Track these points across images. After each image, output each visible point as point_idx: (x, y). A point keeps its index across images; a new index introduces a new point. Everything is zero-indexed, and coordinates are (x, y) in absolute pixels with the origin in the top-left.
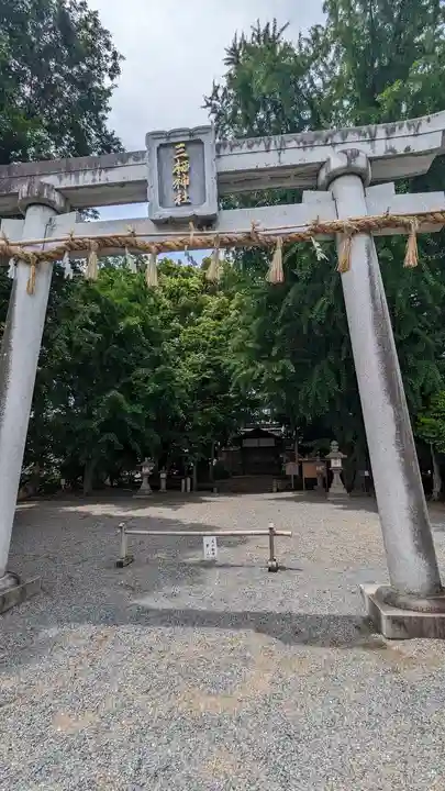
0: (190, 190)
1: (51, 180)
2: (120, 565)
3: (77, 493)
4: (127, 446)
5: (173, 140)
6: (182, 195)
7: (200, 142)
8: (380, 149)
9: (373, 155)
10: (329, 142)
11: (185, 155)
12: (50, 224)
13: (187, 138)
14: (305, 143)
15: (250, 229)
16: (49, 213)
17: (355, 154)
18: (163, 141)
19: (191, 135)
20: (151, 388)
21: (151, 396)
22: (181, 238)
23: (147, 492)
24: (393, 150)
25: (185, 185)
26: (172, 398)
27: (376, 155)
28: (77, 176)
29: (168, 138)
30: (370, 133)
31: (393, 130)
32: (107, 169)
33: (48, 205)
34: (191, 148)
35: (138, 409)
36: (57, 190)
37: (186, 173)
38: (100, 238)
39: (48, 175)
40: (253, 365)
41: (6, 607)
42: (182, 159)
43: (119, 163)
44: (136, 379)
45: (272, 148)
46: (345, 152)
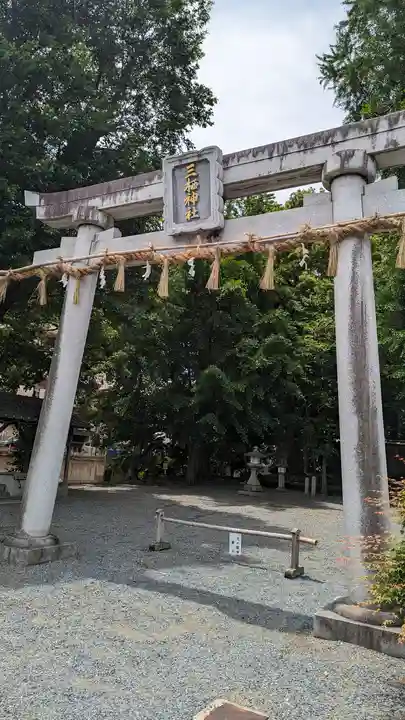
0: (199, 205)
1: (96, 202)
2: (152, 548)
3: (176, 480)
4: (231, 430)
5: (184, 162)
6: (191, 210)
7: (206, 161)
8: (381, 143)
9: (372, 151)
10: (329, 142)
11: (194, 174)
12: (94, 241)
13: (196, 159)
14: (305, 146)
15: (246, 239)
16: (93, 231)
17: (350, 155)
18: (177, 164)
19: (199, 156)
20: (259, 361)
21: (258, 371)
22: (189, 251)
23: (254, 489)
24: (395, 143)
25: (194, 202)
26: (284, 375)
27: (377, 150)
28: (115, 197)
29: (180, 161)
30: (372, 127)
31: (396, 120)
32: (138, 188)
33: (94, 224)
34: (200, 167)
35: (241, 387)
36: (100, 210)
37: (195, 190)
38: (127, 254)
39: (94, 197)
40: (390, 334)
41: (43, 560)
42: (191, 178)
43: (147, 183)
44: (240, 351)
45: (275, 154)
46: (338, 154)
